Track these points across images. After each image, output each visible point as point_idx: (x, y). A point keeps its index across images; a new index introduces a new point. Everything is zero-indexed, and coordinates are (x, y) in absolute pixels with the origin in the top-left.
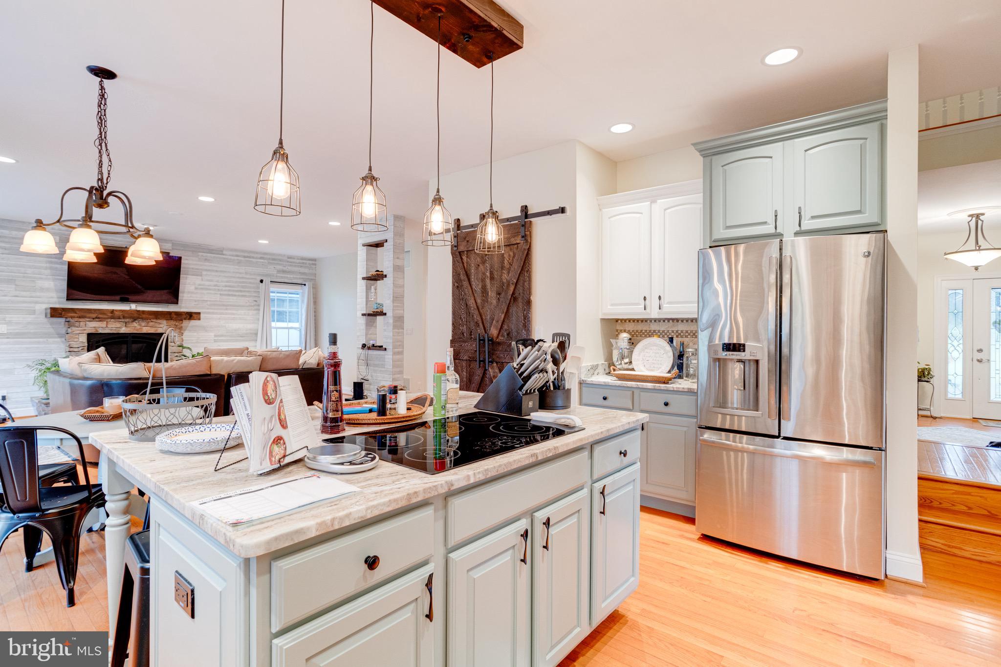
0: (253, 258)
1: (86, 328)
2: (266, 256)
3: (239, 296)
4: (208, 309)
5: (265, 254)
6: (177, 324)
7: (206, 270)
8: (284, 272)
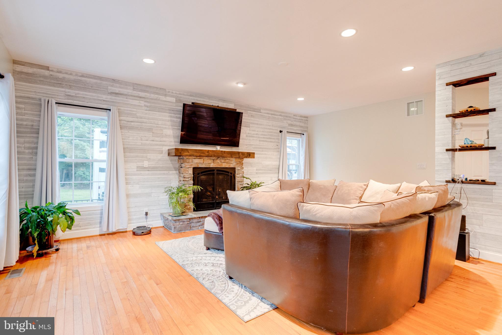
0: (276, 115)
1: (193, 164)
2: (282, 114)
3: (269, 141)
5: (282, 112)
6: (240, 161)
7: (252, 123)
8: (292, 125)
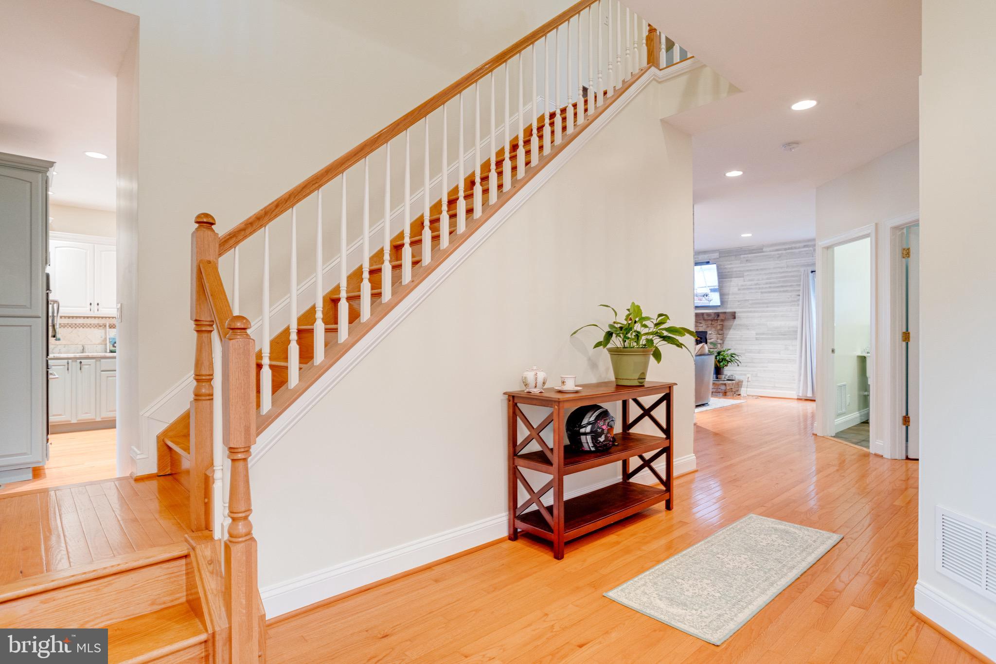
0: (795, 248)
3: (780, 292)
4: (750, 308)
7: (748, 271)
